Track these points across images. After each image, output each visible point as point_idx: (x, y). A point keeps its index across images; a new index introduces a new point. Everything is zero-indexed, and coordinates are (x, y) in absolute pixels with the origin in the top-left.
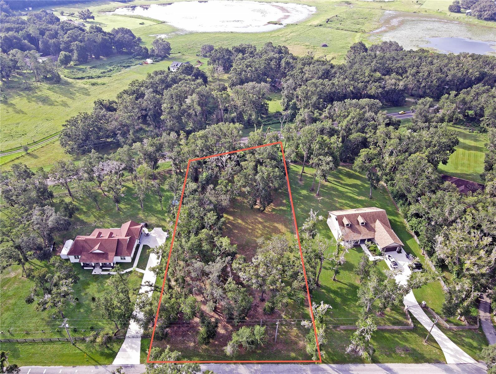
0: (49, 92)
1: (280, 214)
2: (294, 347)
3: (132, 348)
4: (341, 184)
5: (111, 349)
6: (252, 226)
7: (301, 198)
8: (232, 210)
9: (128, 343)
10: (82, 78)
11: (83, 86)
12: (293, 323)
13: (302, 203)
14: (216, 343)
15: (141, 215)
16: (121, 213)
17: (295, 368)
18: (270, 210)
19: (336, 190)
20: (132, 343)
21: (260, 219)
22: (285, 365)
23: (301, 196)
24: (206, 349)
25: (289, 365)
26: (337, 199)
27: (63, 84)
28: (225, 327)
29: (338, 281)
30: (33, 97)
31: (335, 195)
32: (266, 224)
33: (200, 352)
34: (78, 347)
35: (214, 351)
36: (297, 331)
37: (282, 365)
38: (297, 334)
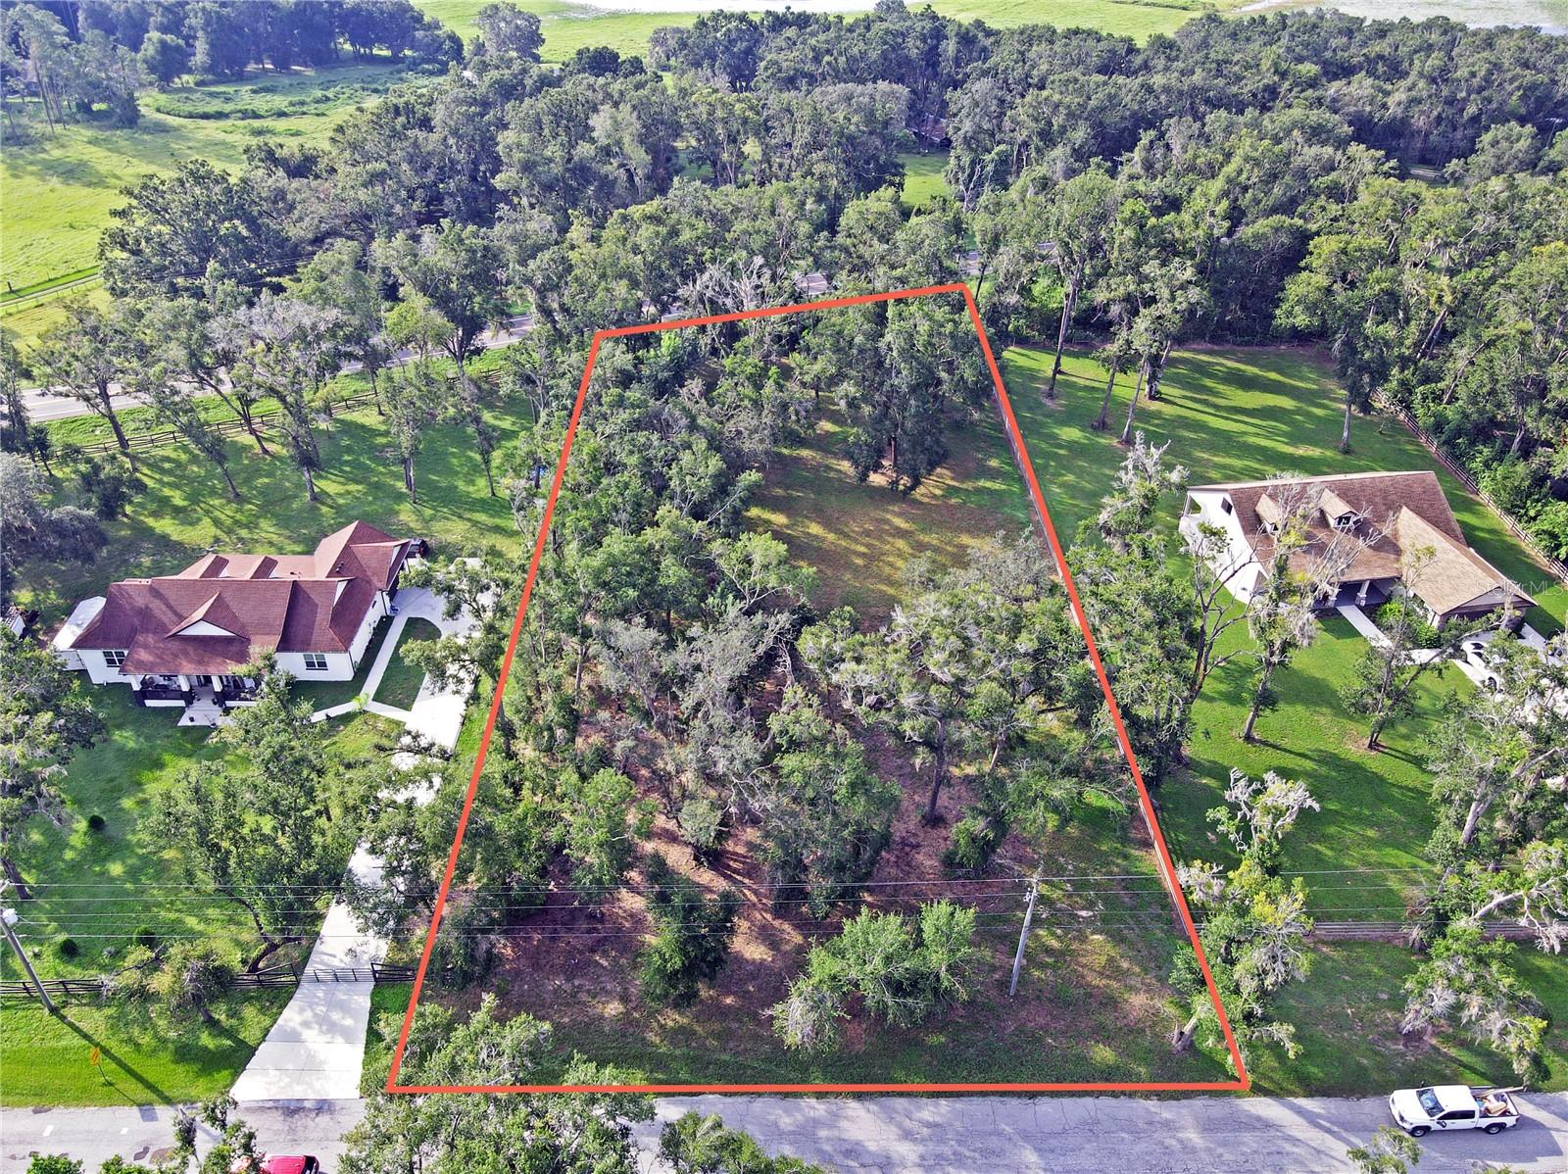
0: (93, 149)
1: (980, 506)
2: (1107, 1018)
3: (330, 1028)
4: (1217, 407)
5: (230, 1033)
6: (867, 546)
7: (1062, 452)
8: (779, 492)
9: (311, 1006)
10: (220, 116)
11: (222, 136)
12: (1084, 913)
13: (1069, 470)
14: (729, 1001)
15: (406, 514)
16: (324, 509)
17: (1123, 1114)
18: (938, 492)
19: (1202, 427)
20: (332, 1004)
21: (899, 522)
22: (1066, 1101)
23: (1060, 447)
24: (681, 1030)
25: (1088, 1101)
26: (1205, 456)
27: (146, 130)
28: (767, 936)
29: (1265, 743)
30: (31, 163)
31: (1195, 443)
32: (925, 538)
33: (653, 1045)
34: (71, 1025)
35: (718, 1036)
36: (1111, 950)
37: (1056, 1101)
38: (1111, 960)
